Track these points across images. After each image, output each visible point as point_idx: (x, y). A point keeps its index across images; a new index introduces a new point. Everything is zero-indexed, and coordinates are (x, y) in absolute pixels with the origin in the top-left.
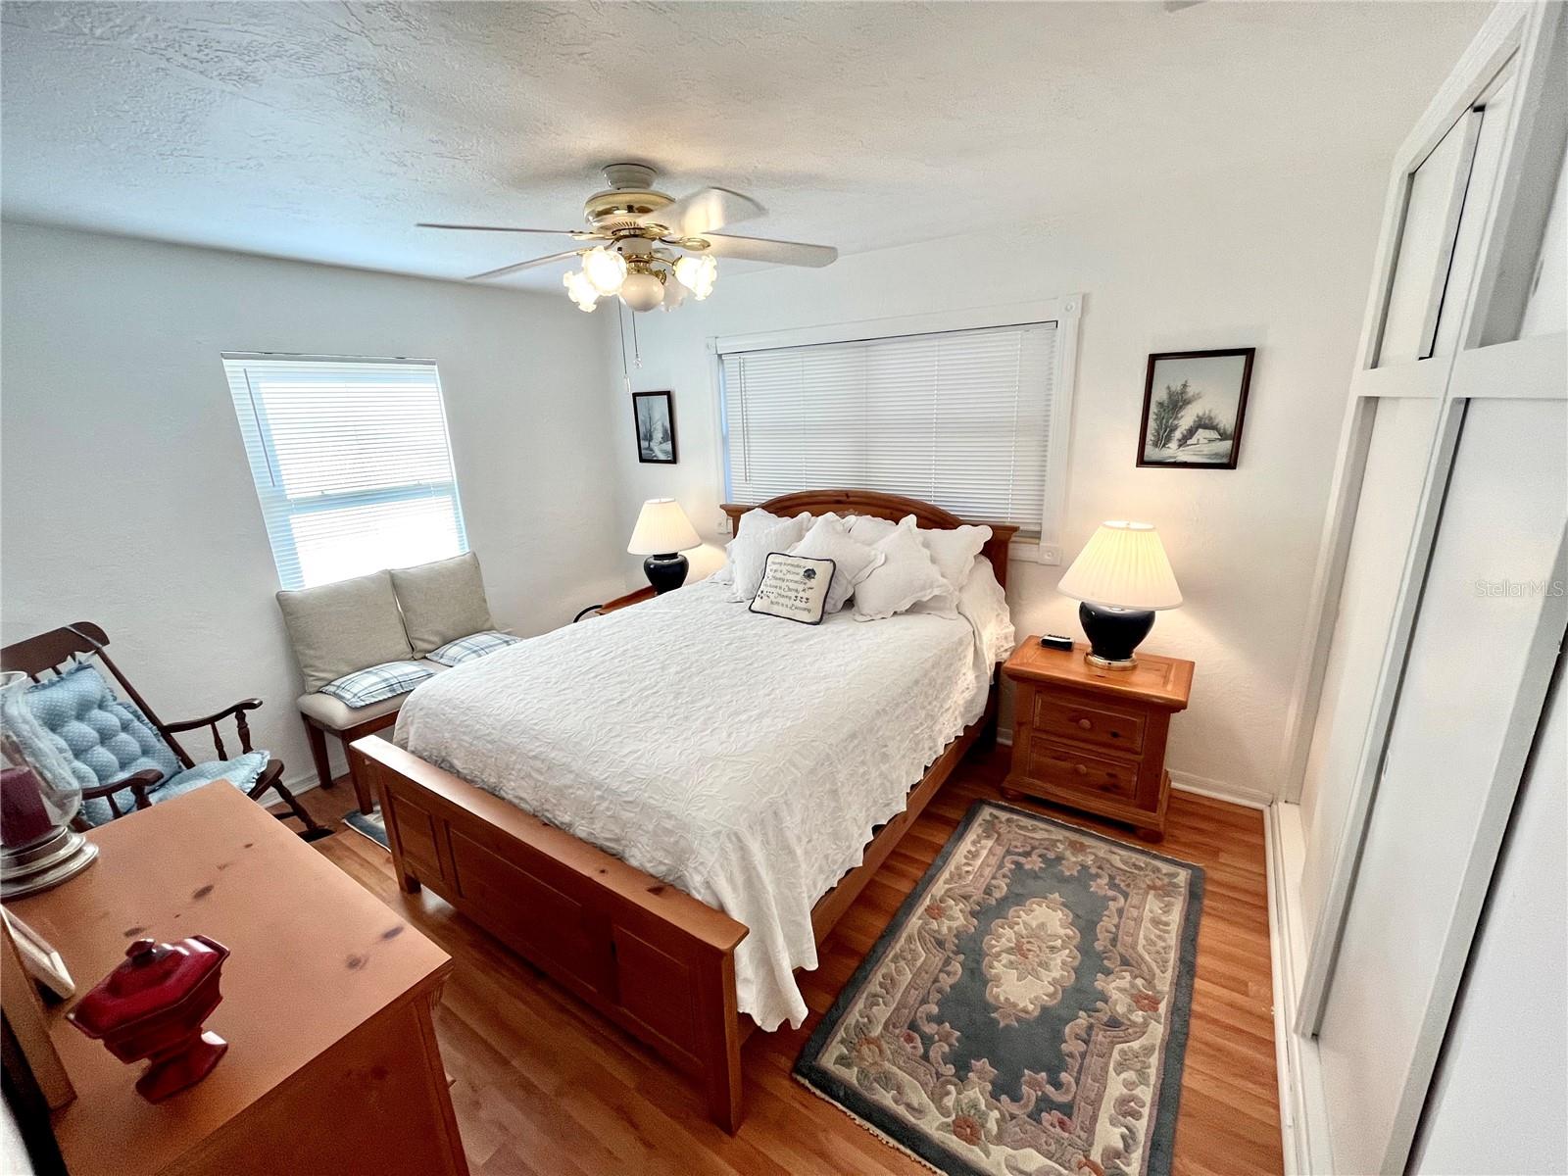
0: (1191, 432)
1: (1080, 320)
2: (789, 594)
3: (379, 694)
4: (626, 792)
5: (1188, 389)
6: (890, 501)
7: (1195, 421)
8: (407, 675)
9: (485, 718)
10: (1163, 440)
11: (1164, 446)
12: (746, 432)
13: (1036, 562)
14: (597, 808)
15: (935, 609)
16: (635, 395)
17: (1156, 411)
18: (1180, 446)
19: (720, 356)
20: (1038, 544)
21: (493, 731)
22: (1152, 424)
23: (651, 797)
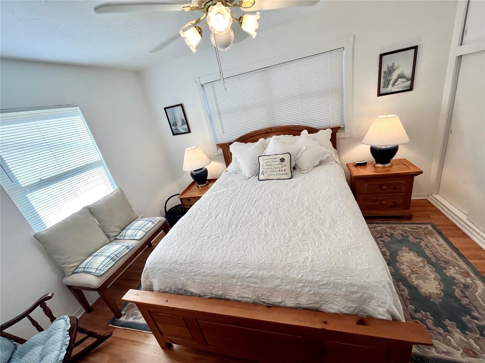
0: (396, 80)
1: (353, 45)
2: (276, 170)
3: (109, 264)
4: (319, 280)
5: (395, 65)
6: (289, 128)
7: (397, 76)
8: (117, 250)
9: (205, 265)
10: (386, 85)
11: (387, 87)
12: (219, 113)
13: (344, 138)
14: (302, 292)
15: (327, 162)
16: (165, 109)
17: (383, 75)
18: (392, 86)
19: (202, 85)
20: (344, 132)
21: (215, 270)
22: (382, 80)
23: (336, 279)
